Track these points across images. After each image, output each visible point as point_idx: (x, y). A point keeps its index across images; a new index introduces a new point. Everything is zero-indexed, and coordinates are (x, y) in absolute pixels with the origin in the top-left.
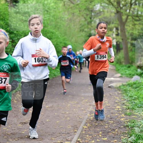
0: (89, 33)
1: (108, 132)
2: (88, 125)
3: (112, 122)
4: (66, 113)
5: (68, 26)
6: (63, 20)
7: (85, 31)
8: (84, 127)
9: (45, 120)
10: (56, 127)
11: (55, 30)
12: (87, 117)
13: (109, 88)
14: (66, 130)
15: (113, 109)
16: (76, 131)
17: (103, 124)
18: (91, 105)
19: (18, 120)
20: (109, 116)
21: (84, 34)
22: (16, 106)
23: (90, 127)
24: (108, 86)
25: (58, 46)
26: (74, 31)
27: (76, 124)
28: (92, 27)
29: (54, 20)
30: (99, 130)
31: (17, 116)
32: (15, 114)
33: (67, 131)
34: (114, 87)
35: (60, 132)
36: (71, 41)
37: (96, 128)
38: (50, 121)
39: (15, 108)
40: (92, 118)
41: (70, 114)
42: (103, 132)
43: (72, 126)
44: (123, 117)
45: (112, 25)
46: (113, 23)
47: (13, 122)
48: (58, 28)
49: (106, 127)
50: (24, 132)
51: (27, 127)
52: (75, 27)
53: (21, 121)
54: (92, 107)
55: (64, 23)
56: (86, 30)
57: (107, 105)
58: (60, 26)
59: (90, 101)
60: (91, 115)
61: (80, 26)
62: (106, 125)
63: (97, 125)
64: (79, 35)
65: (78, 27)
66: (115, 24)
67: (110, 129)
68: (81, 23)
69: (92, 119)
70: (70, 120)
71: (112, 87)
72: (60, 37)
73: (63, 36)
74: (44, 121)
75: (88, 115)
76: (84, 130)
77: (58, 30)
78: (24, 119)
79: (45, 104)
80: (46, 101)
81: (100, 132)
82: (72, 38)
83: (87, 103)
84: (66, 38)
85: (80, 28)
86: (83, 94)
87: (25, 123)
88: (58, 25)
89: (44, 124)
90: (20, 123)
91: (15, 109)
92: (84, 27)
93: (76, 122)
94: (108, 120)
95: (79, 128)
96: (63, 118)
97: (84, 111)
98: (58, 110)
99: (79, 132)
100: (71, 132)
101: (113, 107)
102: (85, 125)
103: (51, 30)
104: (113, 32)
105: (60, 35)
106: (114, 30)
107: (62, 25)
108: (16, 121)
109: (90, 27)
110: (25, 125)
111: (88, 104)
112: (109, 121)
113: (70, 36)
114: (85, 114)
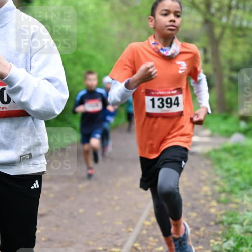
14: (113, 228)
44: (213, 207)
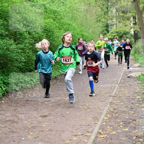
0: (106, 23)
1: (129, 123)
2: (109, 116)
3: (133, 112)
4: (86, 105)
5: (85, 17)
6: (79, 12)
7: (102, 22)
8: (104, 118)
9: (65, 112)
10: (76, 119)
11: (71, 21)
12: (107, 108)
13: (128, 78)
14: (86, 122)
15: (133, 99)
16: (97, 122)
17: (123, 115)
18: (110, 96)
19: (38, 113)
20: (129, 106)
21: (101, 24)
22: (36, 100)
23: (110, 118)
24: (127, 76)
25: (75, 37)
26: (91, 22)
27: (96, 115)
28: (109, 17)
29: (70, 12)
30: (120, 120)
31: (37, 109)
32: (34, 107)
33: (88, 123)
34: (134, 77)
35: (81, 124)
36: (88, 32)
37: (117, 119)
38: (70, 114)
39: (34, 101)
40: (112, 108)
41: (90, 106)
42: (124, 122)
43: (92, 118)
44: (143, 107)
45: (129, 15)
46: (130, 12)
47: (33, 116)
48: (75, 20)
49: (127, 117)
50: (44, 125)
51: (48, 120)
52: (92, 17)
53: (41, 114)
54: (112, 98)
55: (80, 14)
56: (103, 20)
57: (127, 95)
58: (77, 17)
59: (110, 92)
60: (111, 105)
61: (97, 17)
62: (127, 115)
63: (117, 116)
64: (96, 26)
65: (94, 17)
66: (132, 13)
67: (131, 119)
68: (97, 13)
69: (112, 110)
70: (90, 112)
71: (131, 77)
72: (76, 28)
73: (80, 28)
74: (64, 114)
75: (108, 106)
76: (105, 121)
77: (75, 21)
78: (44, 112)
79: (65, 96)
80: (65, 94)
81: (121, 122)
82: (89, 29)
83: (106, 94)
84: (83, 29)
85: (97, 18)
86: (102, 85)
87: (45, 116)
88: (74, 17)
89: (64, 117)
90: (40, 116)
91: (35, 103)
92: (100, 17)
93: (96, 114)
94: (128, 111)
95: (100, 120)
96: (83, 110)
97: (103, 102)
98: (77, 102)
99: (99, 123)
100: (91, 124)
101: (133, 97)
102: (106, 116)
103: (68, 22)
104: (131, 22)
105: (77, 26)
106: (132, 19)
107: (78, 17)
108: (36, 114)
109: (106, 17)
110: (45, 118)
111: (108, 95)
112: (130, 112)
113: (87, 28)
114: (105, 105)
